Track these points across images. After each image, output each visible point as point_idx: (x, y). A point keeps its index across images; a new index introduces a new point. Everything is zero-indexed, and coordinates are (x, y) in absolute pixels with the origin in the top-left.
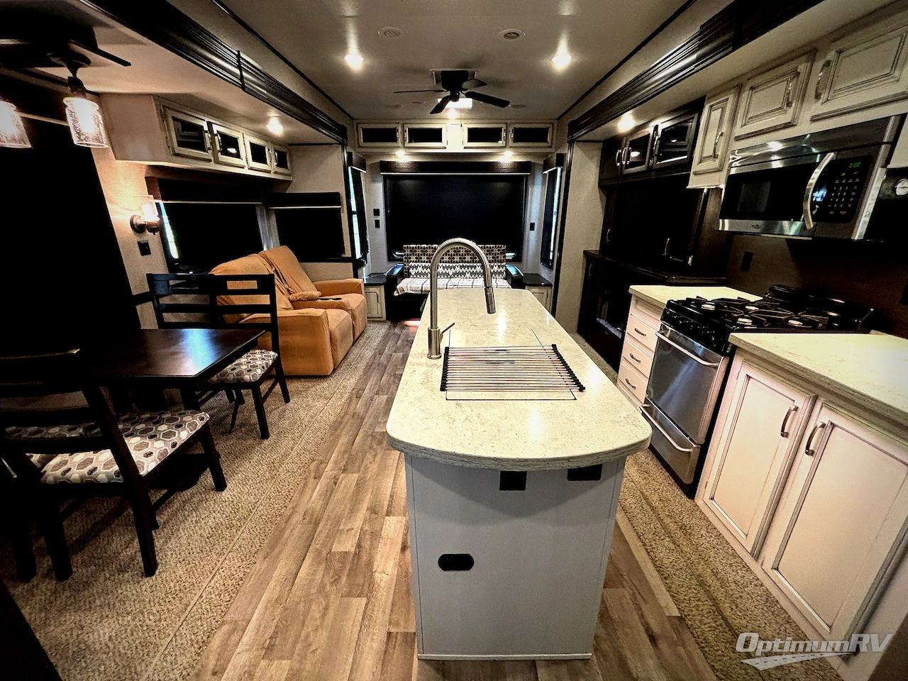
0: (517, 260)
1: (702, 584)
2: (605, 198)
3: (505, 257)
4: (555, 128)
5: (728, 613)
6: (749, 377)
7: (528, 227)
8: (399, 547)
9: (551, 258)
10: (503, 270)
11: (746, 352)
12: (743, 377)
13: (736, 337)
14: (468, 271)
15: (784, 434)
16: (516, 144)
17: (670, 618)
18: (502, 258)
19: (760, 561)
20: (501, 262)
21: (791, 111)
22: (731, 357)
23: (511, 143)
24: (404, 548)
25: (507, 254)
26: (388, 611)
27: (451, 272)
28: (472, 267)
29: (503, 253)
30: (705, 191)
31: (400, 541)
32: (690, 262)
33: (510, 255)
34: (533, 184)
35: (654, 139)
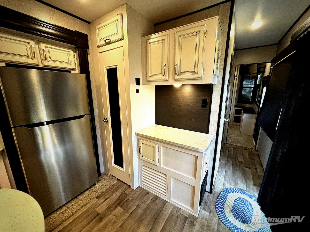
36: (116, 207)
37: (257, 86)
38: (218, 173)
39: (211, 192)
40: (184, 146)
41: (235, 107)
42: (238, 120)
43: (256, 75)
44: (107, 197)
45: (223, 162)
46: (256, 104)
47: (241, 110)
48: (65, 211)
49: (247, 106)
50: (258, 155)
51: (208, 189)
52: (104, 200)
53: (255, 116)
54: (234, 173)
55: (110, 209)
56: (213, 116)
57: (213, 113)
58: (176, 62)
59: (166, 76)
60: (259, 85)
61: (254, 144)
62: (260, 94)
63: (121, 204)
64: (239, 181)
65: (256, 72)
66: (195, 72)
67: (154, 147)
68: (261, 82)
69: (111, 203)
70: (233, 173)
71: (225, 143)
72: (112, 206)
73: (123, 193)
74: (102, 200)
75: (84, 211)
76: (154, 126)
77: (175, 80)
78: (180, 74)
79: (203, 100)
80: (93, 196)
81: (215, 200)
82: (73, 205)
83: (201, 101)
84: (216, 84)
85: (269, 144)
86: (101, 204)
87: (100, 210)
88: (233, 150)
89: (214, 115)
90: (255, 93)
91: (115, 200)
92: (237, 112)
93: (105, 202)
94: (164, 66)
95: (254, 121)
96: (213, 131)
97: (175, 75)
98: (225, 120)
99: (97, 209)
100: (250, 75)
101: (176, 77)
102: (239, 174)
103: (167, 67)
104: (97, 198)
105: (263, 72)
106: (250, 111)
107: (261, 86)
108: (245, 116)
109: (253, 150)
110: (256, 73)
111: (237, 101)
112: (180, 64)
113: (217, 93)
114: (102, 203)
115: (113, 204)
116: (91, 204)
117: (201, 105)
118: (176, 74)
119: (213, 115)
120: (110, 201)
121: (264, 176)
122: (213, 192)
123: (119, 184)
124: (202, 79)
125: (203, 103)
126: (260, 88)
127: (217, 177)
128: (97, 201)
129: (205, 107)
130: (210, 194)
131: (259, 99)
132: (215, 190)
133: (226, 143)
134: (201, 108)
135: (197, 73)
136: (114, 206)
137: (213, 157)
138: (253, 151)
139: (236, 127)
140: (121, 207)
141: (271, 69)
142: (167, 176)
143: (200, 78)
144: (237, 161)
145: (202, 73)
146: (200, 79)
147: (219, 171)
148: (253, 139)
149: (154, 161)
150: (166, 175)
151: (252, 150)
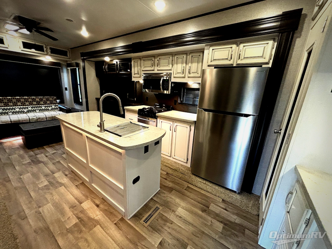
0: (62, 102)
1: (166, 166)
2: (99, 80)
3: (56, 101)
4: (70, 51)
5: (172, 168)
6: (161, 122)
7: (64, 89)
8: (96, 207)
9: (81, 101)
10: (57, 107)
11: (160, 117)
12: (160, 122)
13: (157, 114)
14: (37, 109)
15: (170, 130)
16: (52, 54)
17: (166, 174)
18: (55, 102)
19: (172, 157)
20: (55, 104)
21: (153, 67)
22: (157, 119)
23: (50, 53)
24: (98, 206)
25: (57, 100)
26: (109, 221)
27: (25, 110)
28: (39, 107)
29: (55, 100)
30: (135, 82)
31: (94, 206)
32: (135, 100)
33: (58, 101)
34: (63, 72)
35: (117, 66)
36: (221, 222)
44: (228, 209)
48: (203, 183)
52: (224, 207)
55: (217, 216)
63: (227, 227)
69: (223, 215)
72: (221, 217)
73: (243, 226)
74: (222, 205)
75: (208, 195)
80: (223, 196)
82: (208, 185)
86: (218, 206)
87: (213, 207)
91: (228, 219)
93: (222, 209)
99: (212, 204)
104: (223, 200)
114: (220, 207)
115: (223, 218)
116: (215, 198)
120: (225, 214)
123: (254, 219)
128: (219, 202)
136: (221, 220)
140: (223, 228)
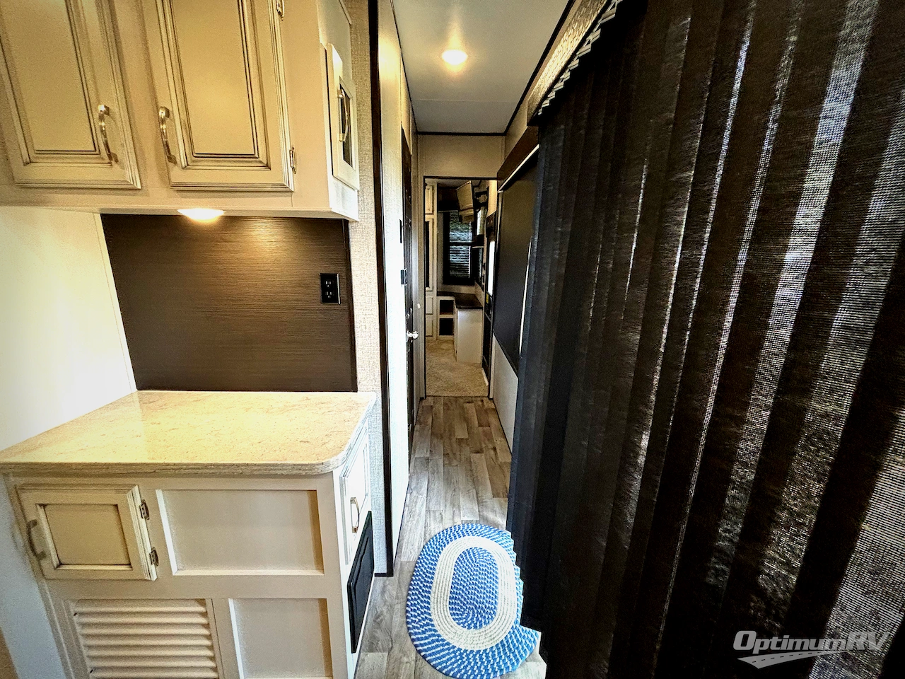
37: (478, 240)
38: (409, 495)
39: (390, 573)
40: (255, 468)
41: (439, 294)
42: (447, 327)
43: (472, 212)
45: (422, 453)
46: (480, 284)
47: (451, 301)
49: (464, 290)
50: (496, 410)
51: (380, 565)
53: (480, 314)
54: (448, 481)
56: (364, 330)
57: (363, 321)
58: (163, 102)
59: (123, 168)
60: (481, 237)
61: (485, 384)
62: (485, 261)
64: (461, 499)
65: (471, 205)
66: (261, 159)
67: (116, 506)
68: (483, 230)
70: (447, 479)
71: (424, 396)
76: (136, 398)
77: (178, 191)
78: (194, 161)
79: (324, 277)
81: (405, 594)
83: (319, 282)
84: (359, 220)
85: (511, 383)
88: (442, 412)
89: (367, 328)
90: (475, 256)
92: (446, 307)
94: (101, 118)
95: (481, 325)
96: (372, 378)
97: (171, 165)
98: (410, 335)
100: (460, 210)
101: (177, 175)
102: (460, 477)
103: (119, 124)
105: (486, 205)
106: (469, 303)
107: (486, 239)
108: (461, 317)
109: (485, 400)
110: (471, 208)
111: (441, 280)
112: (184, 116)
113: (366, 251)
117: (319, 292)
118: (171, 159)
119: (363, 328)
121: (512, 464)
122: (397, 569)
124: (291, 192)
125: (324, 288)
126: (483, 244)
127: (406, 509)
129: (334, 299)
130: (388, 580)
131: (484, 272)
132: (402, 557)
133: (426, 396)
134: (317, 304)
135: (268, 167)
137: (382, 463)
138: (485, 403)
139: (445, 346)
141: (498, 194)
142: (208, 602)
143: (283, 186)
144: (454, 440)
145: (290, 169)
146: (284, 190)
147: (412, 487)
148: (483, 371)
149: (130, 564)
150: (202, 602)
151: (482, 401)
